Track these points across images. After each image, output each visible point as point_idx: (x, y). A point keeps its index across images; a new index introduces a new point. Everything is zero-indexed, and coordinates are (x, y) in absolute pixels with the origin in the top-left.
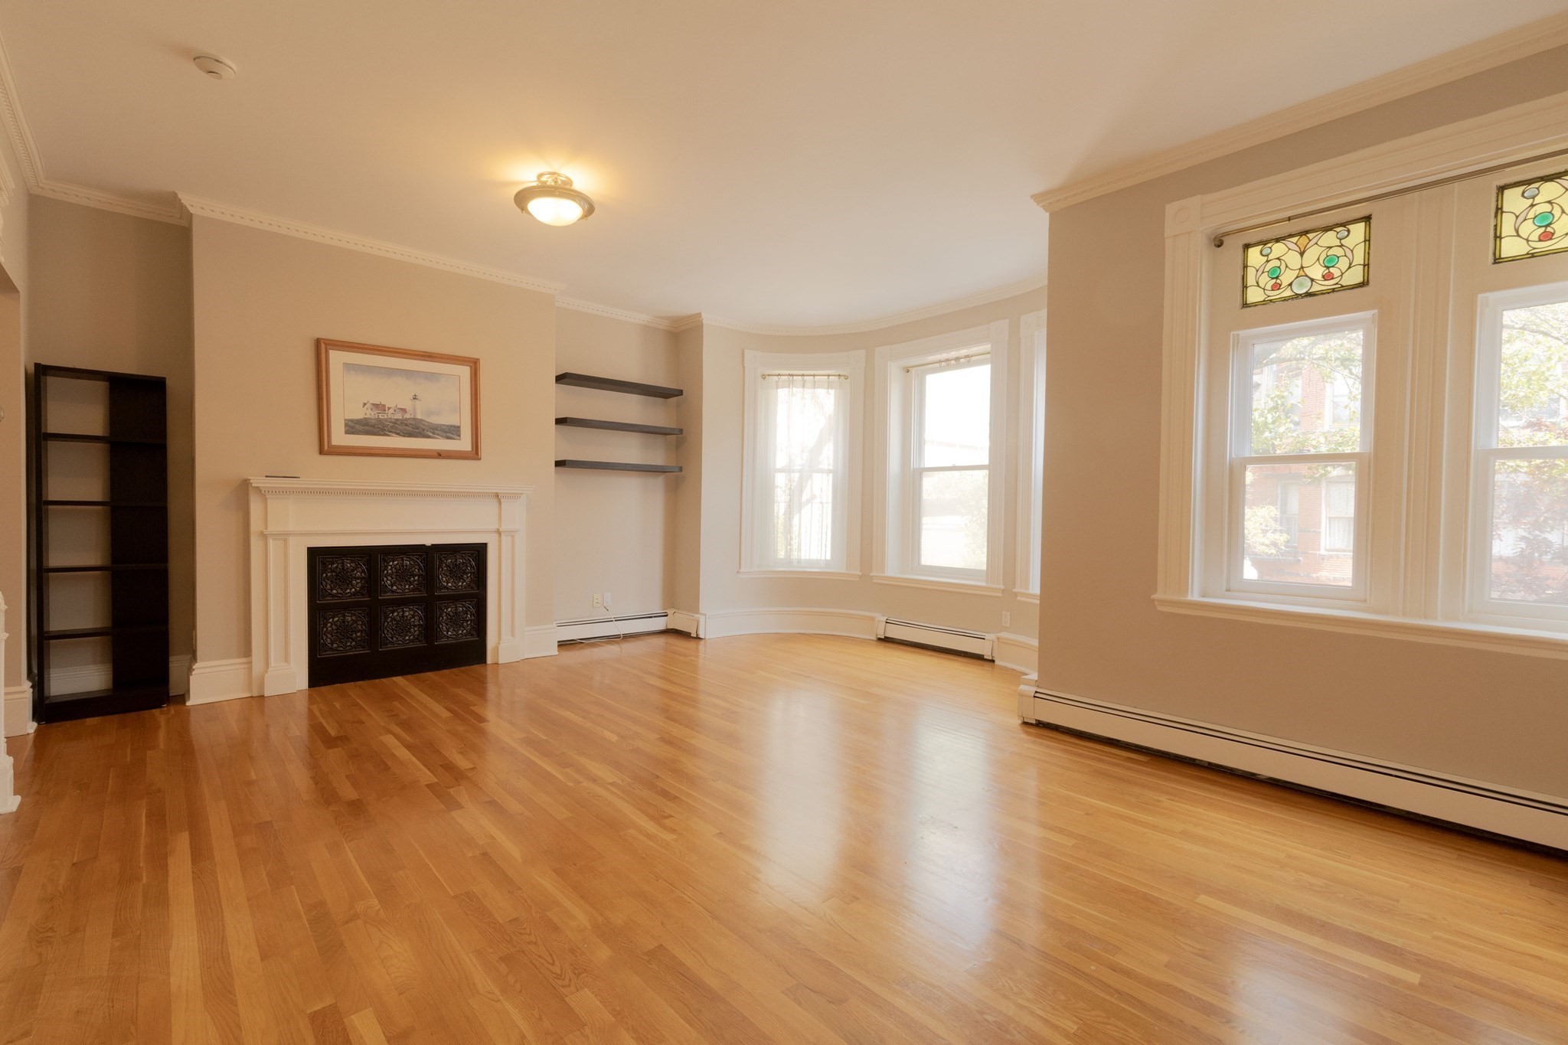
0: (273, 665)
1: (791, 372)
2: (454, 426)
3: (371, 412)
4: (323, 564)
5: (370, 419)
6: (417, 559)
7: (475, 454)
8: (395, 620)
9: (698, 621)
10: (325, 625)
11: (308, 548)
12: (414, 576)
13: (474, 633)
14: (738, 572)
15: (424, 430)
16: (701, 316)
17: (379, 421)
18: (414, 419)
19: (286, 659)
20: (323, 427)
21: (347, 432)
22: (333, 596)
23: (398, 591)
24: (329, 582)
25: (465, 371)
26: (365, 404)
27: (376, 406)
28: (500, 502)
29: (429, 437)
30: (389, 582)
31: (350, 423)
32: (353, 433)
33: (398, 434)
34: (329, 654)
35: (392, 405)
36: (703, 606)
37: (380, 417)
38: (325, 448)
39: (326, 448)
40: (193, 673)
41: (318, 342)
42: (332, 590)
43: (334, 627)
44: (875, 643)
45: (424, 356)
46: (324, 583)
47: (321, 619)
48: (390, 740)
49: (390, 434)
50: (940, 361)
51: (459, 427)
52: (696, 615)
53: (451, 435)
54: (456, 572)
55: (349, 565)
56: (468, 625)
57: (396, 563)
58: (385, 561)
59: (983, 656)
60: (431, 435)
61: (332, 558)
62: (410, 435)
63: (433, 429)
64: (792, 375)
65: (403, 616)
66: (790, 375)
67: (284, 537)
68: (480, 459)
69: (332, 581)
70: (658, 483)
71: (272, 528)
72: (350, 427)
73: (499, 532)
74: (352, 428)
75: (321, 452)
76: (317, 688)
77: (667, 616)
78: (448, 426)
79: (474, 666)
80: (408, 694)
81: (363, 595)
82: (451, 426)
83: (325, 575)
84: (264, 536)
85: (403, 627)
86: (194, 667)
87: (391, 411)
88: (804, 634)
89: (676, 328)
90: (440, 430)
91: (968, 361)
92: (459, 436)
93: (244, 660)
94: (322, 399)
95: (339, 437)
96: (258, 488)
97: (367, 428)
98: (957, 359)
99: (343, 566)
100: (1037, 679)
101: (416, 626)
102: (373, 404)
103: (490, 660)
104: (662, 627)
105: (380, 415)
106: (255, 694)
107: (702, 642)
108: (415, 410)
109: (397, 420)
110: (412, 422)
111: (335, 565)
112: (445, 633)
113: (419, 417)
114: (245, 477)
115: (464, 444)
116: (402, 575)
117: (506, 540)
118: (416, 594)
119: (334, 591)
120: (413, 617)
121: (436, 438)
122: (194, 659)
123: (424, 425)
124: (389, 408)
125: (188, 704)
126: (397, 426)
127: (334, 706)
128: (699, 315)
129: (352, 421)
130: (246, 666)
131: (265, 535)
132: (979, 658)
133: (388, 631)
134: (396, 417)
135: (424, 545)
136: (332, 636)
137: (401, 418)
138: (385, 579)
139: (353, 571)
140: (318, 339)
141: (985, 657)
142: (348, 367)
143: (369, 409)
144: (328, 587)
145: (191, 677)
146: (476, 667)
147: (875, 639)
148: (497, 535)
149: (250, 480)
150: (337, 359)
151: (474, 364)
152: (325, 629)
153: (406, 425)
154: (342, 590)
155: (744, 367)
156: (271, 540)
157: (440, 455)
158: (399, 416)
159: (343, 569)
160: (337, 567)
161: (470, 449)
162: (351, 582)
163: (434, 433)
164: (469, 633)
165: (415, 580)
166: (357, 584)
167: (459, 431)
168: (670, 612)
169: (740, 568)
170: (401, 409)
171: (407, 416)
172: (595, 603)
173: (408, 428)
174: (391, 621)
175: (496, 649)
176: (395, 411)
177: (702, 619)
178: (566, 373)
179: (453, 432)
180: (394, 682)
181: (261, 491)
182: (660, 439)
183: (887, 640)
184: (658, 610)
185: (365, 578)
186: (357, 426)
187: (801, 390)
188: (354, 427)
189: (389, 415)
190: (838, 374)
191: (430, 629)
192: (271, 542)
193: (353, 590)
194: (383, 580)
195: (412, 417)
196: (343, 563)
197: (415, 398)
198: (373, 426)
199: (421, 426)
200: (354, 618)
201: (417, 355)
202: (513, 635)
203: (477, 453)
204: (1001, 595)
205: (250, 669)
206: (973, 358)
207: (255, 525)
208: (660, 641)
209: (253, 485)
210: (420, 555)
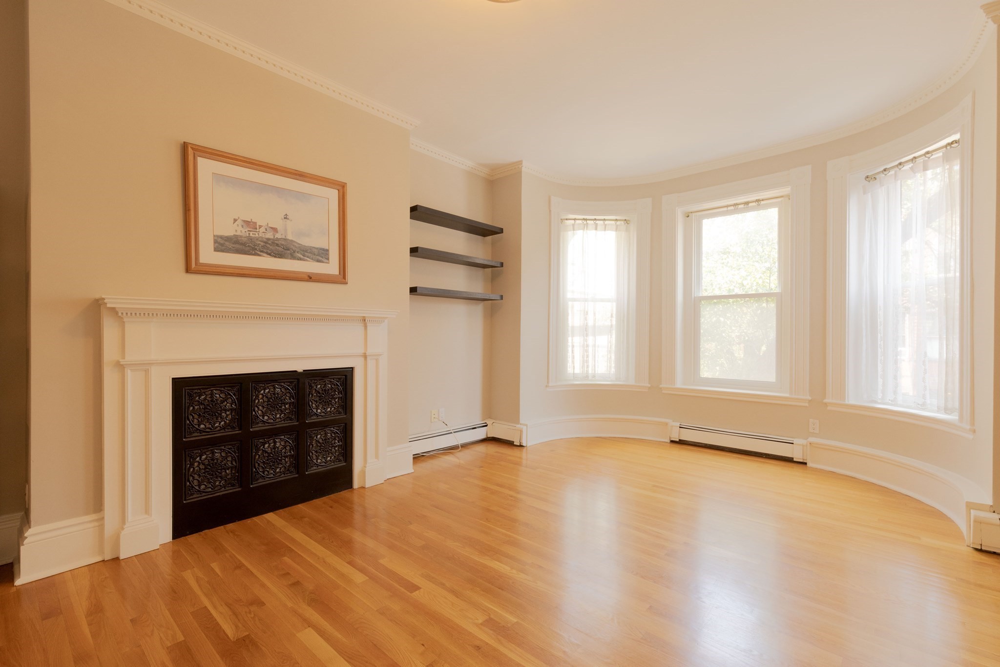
0: (129, 520)
1: (585, 217)
2: (323, 250)
3: (242, 229)
4: (190, 395)
5: (241, 236)
6: (288, 386)
7: (342, 278)
8: (266, 452)
9: (521, 431)
10: (192, 465)
11: (173, 379)
12: (285, 404)
13: (341, 458)
14: (546, 386)
15: (294, 252)
16: (522, 164)
17: (250, 239)
18: (285, 240)
19: (147, 510)
20: (190, 242)
21: (216, 250)
22: (201, 431)
23: (269, 421)
24: (196, 416)
25: (333, 194)
26: (235, 220)
27: (247, 223)
28: (366, 327)
29: (300, 259)
30: (260, 412)
31: (219, 240)
32: (222, 251)
33: (270, 254)
34: (195, 498)
35: (264, 224)
36: (523, 419)
37: (251, 235)
38: (191, 266)
39: (193, 265)
40: (26, 542)
41: (185, 147)
42: (199, 426)
43: (202, 467)
44: (669, 445)
45: (296, 174)
46: (191, 417)
47: (188, 459)
48: (310, 638)
49: (261, 253)
50: (727, 206)
51: (328, 250)
52: (518, 426)
53: (321, 258)
54: (324, 399)
55: (217, 396)
56: (336, 451)
57: (267, 391)
58: (256, 389)
59: (793, 458)
60: (302, 257)
61: (200, 389)
62: (280, 256)
63: (303, 251)
64: (586, 220)
65: (275, 447)
66: (584, 219)
67: (145, 367)
68: (346, 283)
69: (199, 415)
70: (478, 309)
71: (130, 357)
72: (219, 243)
73: (365, 356)
74: (222, 245)
75: (188, 270)
76: (182, 539)
77: (486, 426)
78: (317, 248)
79: (341, 493)
80: (293, 540)
81: (233, 428)
82: (321, 249)
83: (191, 408)
84: (121, 367)
85: (274, 459)
86: (26, 535)
87: (262, 230)
88: (600, 437)
89: (492, 176)
90: (310, 253)
91: (759, 204)
92: (328, 259)
93: (94, 517)
94: (189, 210)
95: (207, 255)
96: (113, 310)
97: (237, 246)
98: (747, 203)
99: (212, 397)
100: (992, 504)
101: (286, 457)
102: (244, 221)
103: (356, 484)
104: (483, 436)
105: (251, 233)
106: (108, 557)
107: (524, 449)
108: (286, 230)
109: (268, 239)
110: (283, 243)
111: (203, 397)
112: (315, 461)
113: (290, 237)
114: (97, 296)
115: (332, 268)
116: (274, 404)
117: (371, 363)
118: (287, 424)
119: (202, 426)
120: (285, 447)
121: (307, 260)
122: (26, 521)
123: (296, 247)
124: (260, 227)
125: (18, 582)
126: (268, 245)
127: (212, 569)
128: (520, 163)
129: (221, 237)
130: (96, 524)
131: (122, 365)
132: (789, 460)
133: (259, 464)
134: (267, 237)
135: (296, 371)
136: (200, 477)
137: (272, 237)
138: (256, 409)
139: (222, 402)
140: (184, 142)
141: (795, 460)
142: (218, 178)
143: (240, 226)
144: (196, 421)
145: (22, 548)
146: (344, 494)
147: (669, 441)
148: (362, 359)
149: (104, 299)
150: (205, 167)
151: (342, 188)
152: (192, 470)
153: (277, 245)
154: (210, 423)
155: (550, 211)
156: (129, 371)
157: (310, 278)
158: (269, 235)
159: (212, 401)
160: (205, 399)
161: (337, 273)
162: (221, 415)
163: (304, 256)
164: (338, 460)
165: (286, 409)
166: (227, 416)
167: (328, 254)
168: (489, 422)
169: (548, 383)
170: (272, 228)
171: (278, 236)
172: (432, 418)
173: (280, 249)
174: (262, 454)
175: (363, 473)
176: (266, 230)
177: (524, 428)
178: (417, 205)
179: (322, 255)
180: (268, 522)
181: (117, 313)
182: (480, 271)
183: (681, 442)
184: (478, 421)
185: (235, 409)
186: (227, 243)
187: (594, 231)
188: (223, 244)
189: (261, 234)
190: (624, 219)
191: (300, 460)
192: (129, 374)
193: (223, 423)
194: (254, 410)
195: (284, 237)
196: (212, 394)
197: (286, 217)
198: (244, 244)
199: (292, 247)
200: (223, 454)
201: (291, 173)
202: (377, 457)
203: (344, 277)
204: (807, 405)
205: (101, 527)
206: (762, 202)
207: (110, 353)
208: (482, 448)
209: (108, 305)
210: (291, 382)
